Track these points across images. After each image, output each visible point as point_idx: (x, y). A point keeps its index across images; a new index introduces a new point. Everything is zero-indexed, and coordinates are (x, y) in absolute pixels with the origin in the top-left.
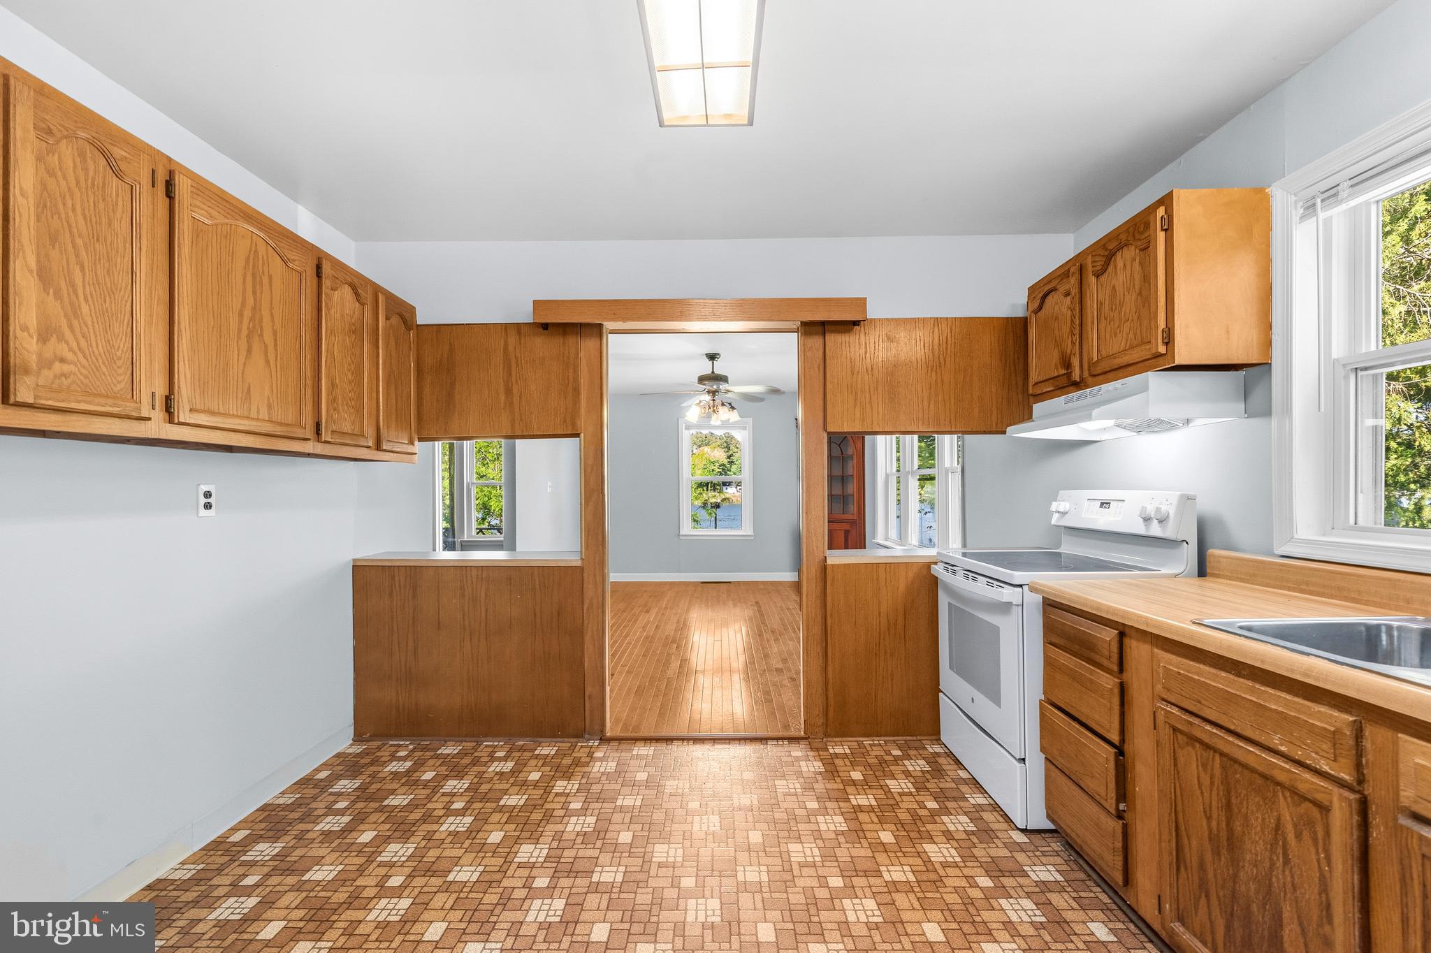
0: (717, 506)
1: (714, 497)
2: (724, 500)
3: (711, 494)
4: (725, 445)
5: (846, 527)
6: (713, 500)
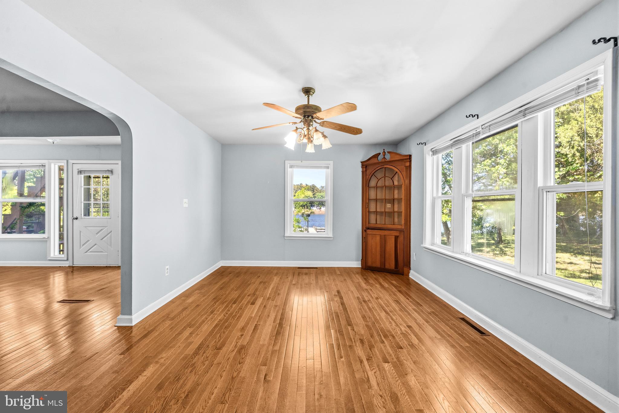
0: (308, 215)
1: (307, 211)
2: (311, 213)
3: (306, 210)
4: (312, 189)
5: (397, 234)
6: (307, 213)
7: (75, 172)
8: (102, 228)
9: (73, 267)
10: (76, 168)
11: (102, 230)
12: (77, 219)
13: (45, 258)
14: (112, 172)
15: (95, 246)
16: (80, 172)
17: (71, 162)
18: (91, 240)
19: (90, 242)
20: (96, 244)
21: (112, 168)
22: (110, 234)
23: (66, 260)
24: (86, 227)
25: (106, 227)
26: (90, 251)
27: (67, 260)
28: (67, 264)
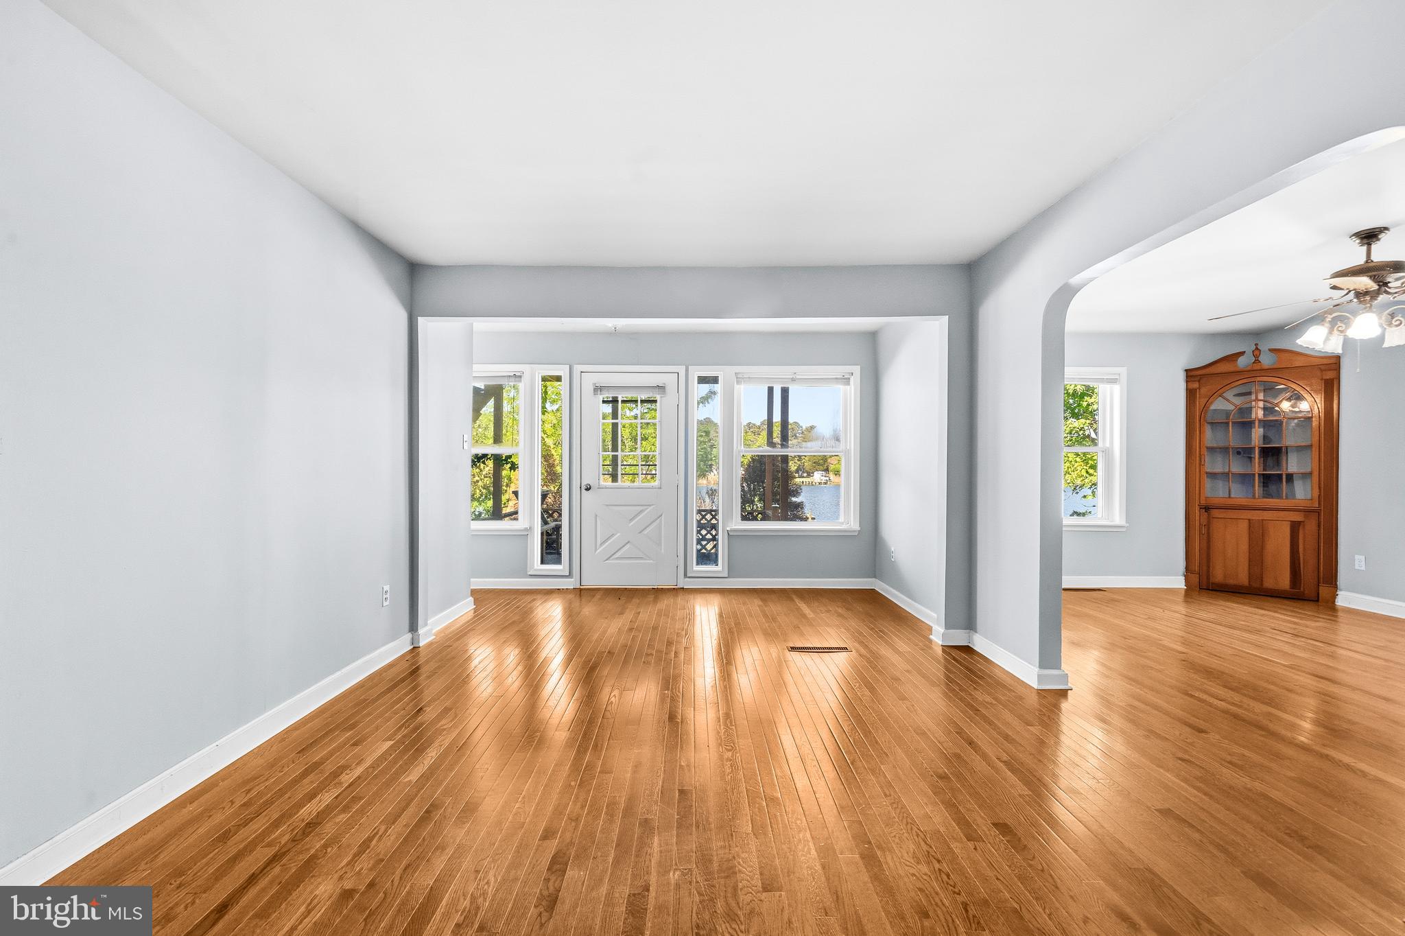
7: (588, 388)
8: (641, 508)
9: (581, 590)
10: (589, 381)
11: (641, 511)
12: (588, 489)
13: (523, 572)
14: (661, 388)
15: (628, 546)
16: (598, 389)
17: (578, 368)
18: (619, 534)
19: (615, 537)
20: (628, 542)
21: (664, 382)
22: (658, 521)
23: (568, 574)
24: (607, 505)
25: (650, 506)
26: (617, 555)
27: (570, 575)
28: (570, 584)
